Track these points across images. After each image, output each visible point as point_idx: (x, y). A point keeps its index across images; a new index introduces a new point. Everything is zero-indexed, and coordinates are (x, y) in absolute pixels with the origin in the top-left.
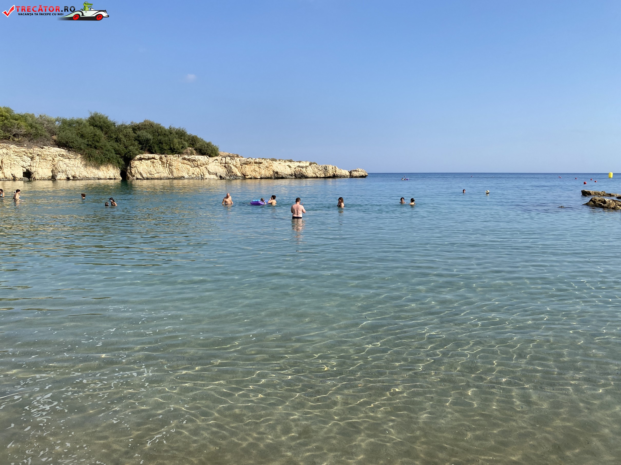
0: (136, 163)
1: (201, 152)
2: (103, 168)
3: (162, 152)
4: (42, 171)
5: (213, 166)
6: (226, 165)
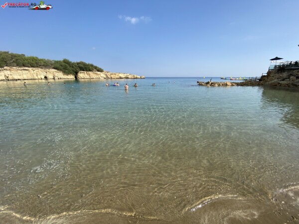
0: (79, 74)
1: (98, 71)
2: (69, 75)
3: (87, 71)
4: (50, 76)
5: (102, 75)
6: (106, 75)
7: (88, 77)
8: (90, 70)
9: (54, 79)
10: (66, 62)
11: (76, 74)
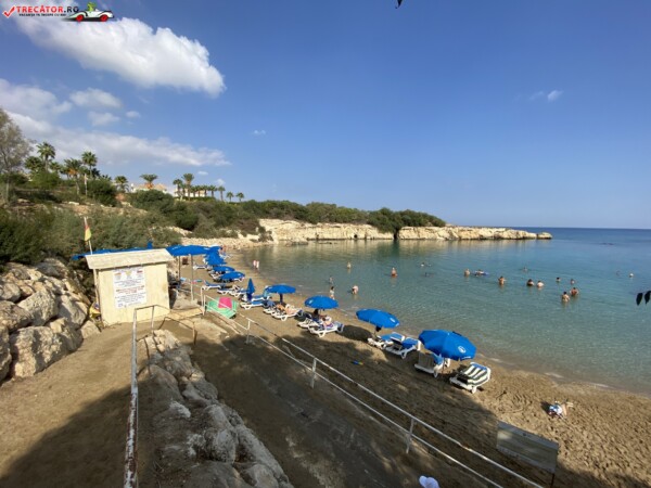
0: (401, 231)
1: (436, 225)
2: (386, 234)
3: (415, 225)
4: (362, 235)
5: (442, 233)
6: (450, 232)
7: (415, 236)
8: (420, 225)
9: (365, 239)
10: (385, 212)
11: (396, 231)
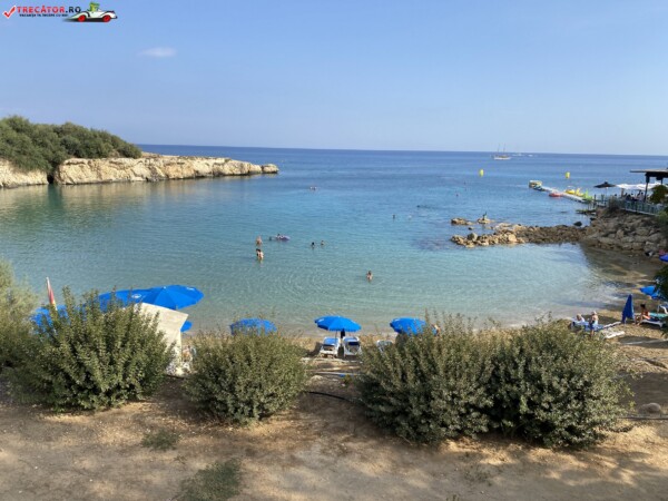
0: (65, 167)
1: (126, 154)
2: (31, 173)
5: (138, 168)
6: (150, 167)
7: (93, 177)
11: (52, 167)
